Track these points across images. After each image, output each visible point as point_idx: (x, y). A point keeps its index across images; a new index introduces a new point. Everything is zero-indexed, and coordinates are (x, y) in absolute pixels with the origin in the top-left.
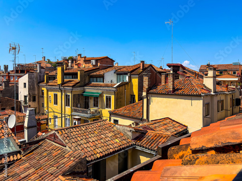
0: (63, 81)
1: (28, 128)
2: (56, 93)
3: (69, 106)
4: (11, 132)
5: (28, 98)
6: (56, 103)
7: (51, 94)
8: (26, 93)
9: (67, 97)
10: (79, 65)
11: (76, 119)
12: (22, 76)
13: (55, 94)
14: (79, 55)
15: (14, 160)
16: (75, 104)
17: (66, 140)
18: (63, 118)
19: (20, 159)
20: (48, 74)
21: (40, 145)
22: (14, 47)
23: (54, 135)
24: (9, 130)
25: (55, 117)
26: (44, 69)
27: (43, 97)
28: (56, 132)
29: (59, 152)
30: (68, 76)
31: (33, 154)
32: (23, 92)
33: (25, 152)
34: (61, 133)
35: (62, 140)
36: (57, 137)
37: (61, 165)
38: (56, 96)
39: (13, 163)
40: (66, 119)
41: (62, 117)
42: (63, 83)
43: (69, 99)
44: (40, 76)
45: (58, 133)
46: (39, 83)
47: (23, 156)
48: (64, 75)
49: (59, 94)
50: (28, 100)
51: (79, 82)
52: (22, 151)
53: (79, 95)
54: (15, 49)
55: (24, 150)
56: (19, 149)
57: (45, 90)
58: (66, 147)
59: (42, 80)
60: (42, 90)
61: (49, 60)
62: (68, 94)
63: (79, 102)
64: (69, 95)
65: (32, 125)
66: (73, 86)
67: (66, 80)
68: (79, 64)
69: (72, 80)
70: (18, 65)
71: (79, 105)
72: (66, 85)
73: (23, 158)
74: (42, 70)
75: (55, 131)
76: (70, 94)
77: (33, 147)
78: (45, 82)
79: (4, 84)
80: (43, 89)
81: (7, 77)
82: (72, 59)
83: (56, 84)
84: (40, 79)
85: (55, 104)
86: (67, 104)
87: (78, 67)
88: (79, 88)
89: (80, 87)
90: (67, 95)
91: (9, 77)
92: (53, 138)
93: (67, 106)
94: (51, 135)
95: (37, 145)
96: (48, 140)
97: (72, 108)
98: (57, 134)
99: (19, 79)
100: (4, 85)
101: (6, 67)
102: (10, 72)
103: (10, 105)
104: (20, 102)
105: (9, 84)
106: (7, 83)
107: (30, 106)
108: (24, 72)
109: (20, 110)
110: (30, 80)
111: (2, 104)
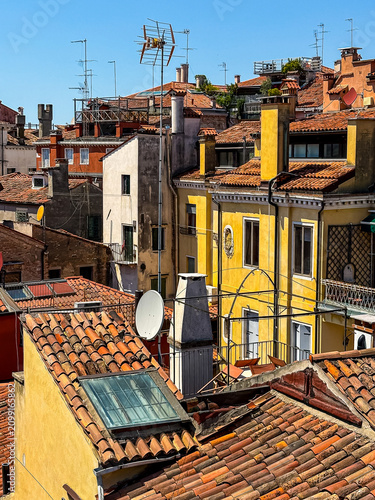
0: (286, 167)
1: (187, 345)
2: (252, 217)
3: (307, 271)
4: (146, 353)
5: (135, 236)
6: (252, 257)
7: (234, 221)
8: (131, 216)
9: (300, 235)
10: (345, 97)
11: (367, 325)
12: (116, 148)
13: (248, 224)
14: (346, 53)
15: (173, 452)
16: (334, 268)
17: (360, 402)
18: (283, 322)
19: (194, 449)
20: (211, 138)
21: (255, 411)
22: (157, 38)
23: (308, 377)
24: (140, 344)
25: (250, 316)
26: (197, 116)
27: (191, 232)
28: (316, 368)
29: (336, 441)
30: (301, 149)
31: (236, 439)
32: (119, 212)
33: (206, 427)
34: (337, 374)
35: (344, 400)
36: (322, 386)
37: (354, 489)
38: (252, 230)
39: (173, 461)
40: (293, 327)
41: (276, 317)
42: (285, 177)
43: (308, 245)
44: (181, 149)
45: (326, 370)
46: (178, 174)
47: (203, 442)
48: (290, 141)
49: (266, 223)
50: (136, 241)
51: (351, 174)
52: (195, 424)
53: (349, 227)
54: (160, 44)
55: (202, 419)
56: (184, 416)
57: (200, 203)
58: (359, 425)
59: (187, 163)
60: (190, 206)
61: (202, 79)
62: (305, 222)
63: (349, 257)
64: (309, 230)
65: (199, 338)
66: (327, 191)
67: (295, 163)
68: (345, 91)
69: (319, 162)
70: (93, 104)
71: (348, 273)
72: (297, 183)
73: (202, 448)
74: (188, 121)
75: (313, 361)
76: (314, 224)
77: (232, 414)
78: (202, 171)
79: (50, 178)
80: (192, 199)
81: (54, 151)
82: (299, 68)
83: (252, 180)
84: (181, 161)
85: (247, 261)
86: (300, 264)
87: (344, 107)
88: (352, 200)
89: (355, 192)
90: (298, 228)
91: (60, 151)
92: (302, 387)
93: (298, 271)
94: (292, 377)
95: (244, 409)
96: (279, 396)
97: (323, 281)
98: (321, 375)
99: (106, 162)
100: (50, 183)
101: (46, 114)
102: (64, 134)
103: (74, 260)
104: (109, 251)
105: (67, 177)
106: (61, 176)
107: (143, 267)
108: (114, 133)
109: (109, 280)
110: (145, 163)
111: (51, 258)
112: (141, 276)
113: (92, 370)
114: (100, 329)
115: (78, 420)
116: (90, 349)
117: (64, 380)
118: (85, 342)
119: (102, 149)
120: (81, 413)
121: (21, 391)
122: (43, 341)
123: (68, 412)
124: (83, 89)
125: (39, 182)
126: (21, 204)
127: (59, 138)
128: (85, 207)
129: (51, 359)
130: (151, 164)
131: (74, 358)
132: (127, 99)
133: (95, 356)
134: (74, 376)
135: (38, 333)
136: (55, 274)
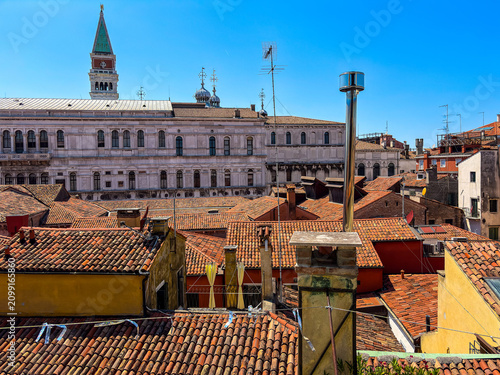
5: (479, 204)
8: (477, 193)
32: (469, 191)
50: (479, 207)
70: (448, 137)
79: (427, 174)
81: (426, 161)
91: (429, 161)
99: (460, 165)
100: (427, 176)
101: (420, 143)
102: (431, 152)
103: (442, 215)
104: (462, 212)
105: (436, 174)
106: (433, 173)
107: (484, 221)
108: (460, 150)
109: (463, 226)
110: (486, 166)
111: (430, 213)
112: (483, 226)
113: (489, 274)
114: (490, 252)
115: (486, 301)
116: (487, 263)
117: (475, 278)
118: (483, 259)
119: (453, 159)
120: (487, 296)
121: (443, 280)
122: (458, 256)
123: (478, 295)
124: (446, 129)
125: (420, 177)
126: (411, 187)
127: (429, 154)
128: (446, 189)
129: (465, 266)
130: (489, 166)
131: (478, 267)
132: (468, 133)
133: (491, 267)
134: (480, 276)
135: (454, 252)
136: (432, 222)
